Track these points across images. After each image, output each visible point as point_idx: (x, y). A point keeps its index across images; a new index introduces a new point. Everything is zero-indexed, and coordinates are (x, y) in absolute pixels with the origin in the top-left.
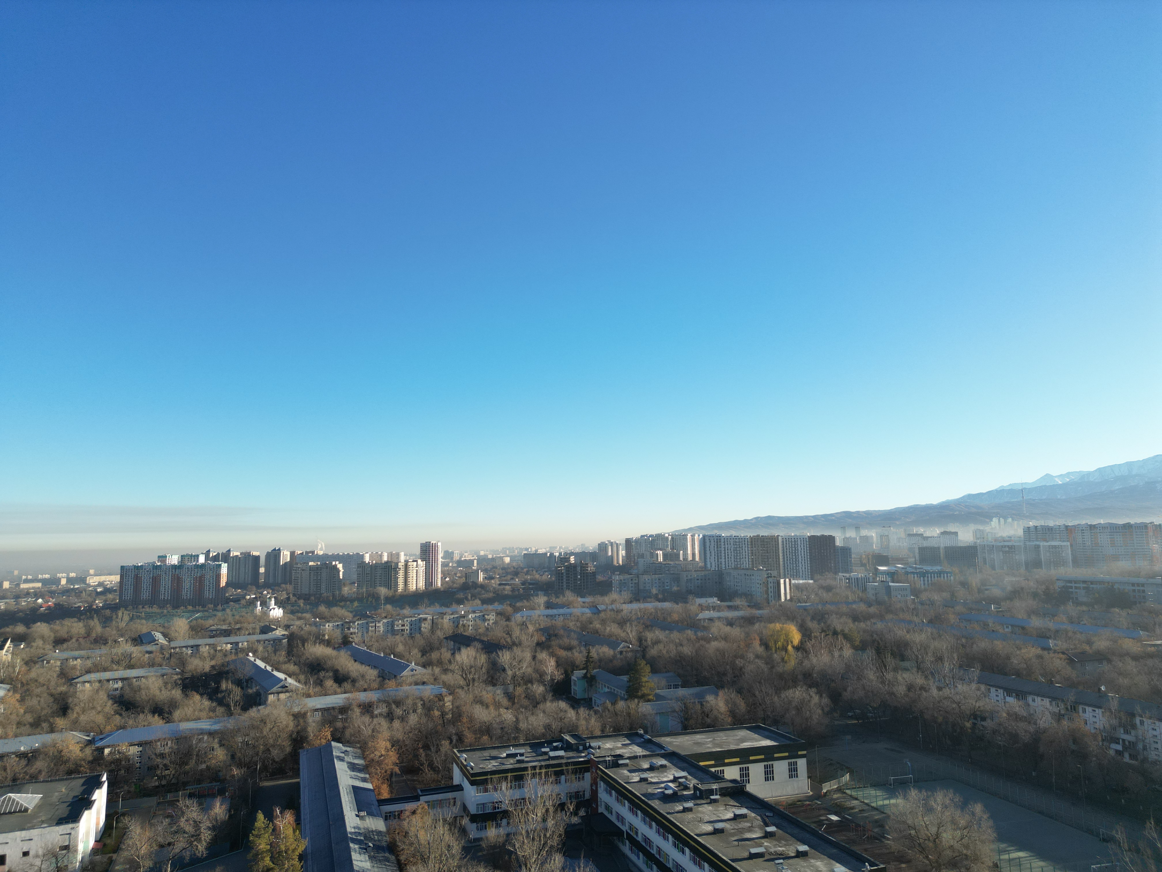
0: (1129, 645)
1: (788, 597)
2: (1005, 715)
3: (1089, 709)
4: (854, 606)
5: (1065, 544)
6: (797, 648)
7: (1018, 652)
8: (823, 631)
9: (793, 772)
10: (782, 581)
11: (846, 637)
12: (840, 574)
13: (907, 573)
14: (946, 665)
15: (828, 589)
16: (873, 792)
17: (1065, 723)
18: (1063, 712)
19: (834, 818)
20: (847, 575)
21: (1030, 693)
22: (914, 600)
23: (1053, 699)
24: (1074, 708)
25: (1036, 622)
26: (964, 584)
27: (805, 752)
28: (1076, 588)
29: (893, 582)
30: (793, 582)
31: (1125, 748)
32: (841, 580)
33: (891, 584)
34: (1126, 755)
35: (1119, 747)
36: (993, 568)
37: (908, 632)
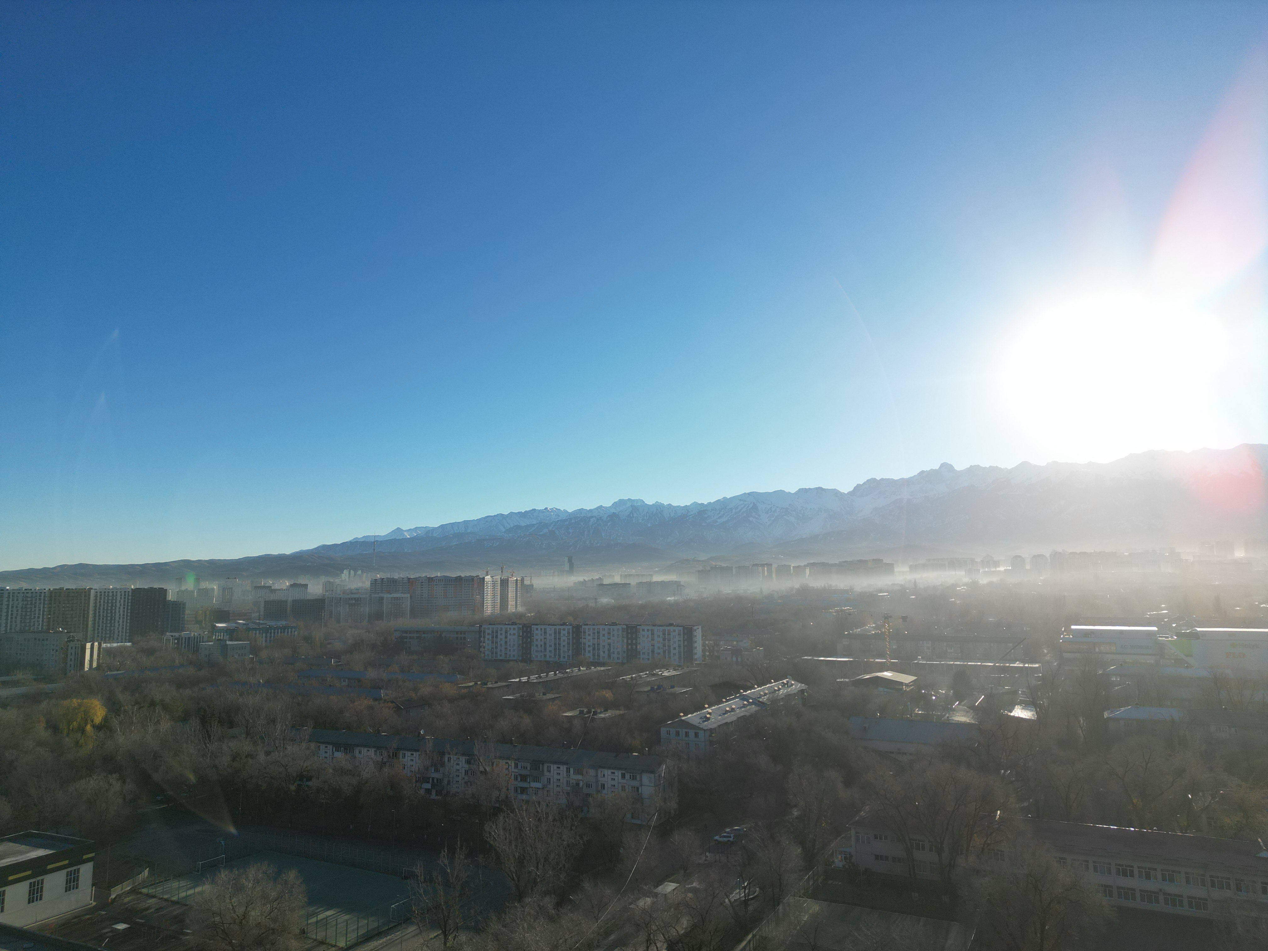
0: (449, 689)
1: (95, 665)
2: (331, 771)
3: (408, 754)
4: (181, 671)
5: (406, 595)
6: (98, 728)
7: (351, 705)
8: (137, 703)
9: (72, 883)
10: (88, 645)
11: (165, 707)
12: (168, 634)
13: (249, 629)
14: (279, 726)
15: (150, 652)
16: (175, 884)
17: (386, 770)
18: (385, 760)
19: (121, 926)
20: (177, 635)
21: (358, 746)
22: (252, 659)
23: (378, 748)
24: (395, 755)
25: (372, 674)
26: (308, 639)
27: (92, 855)
28: (410, 638)
29: (231, 640)
30: (104, 645)
31: (433, 786)
32: (168, 640)
33: (228, 643)
34: (434, 792)
35: (429, 786)
36: (338, 621)
37: (241, 695)
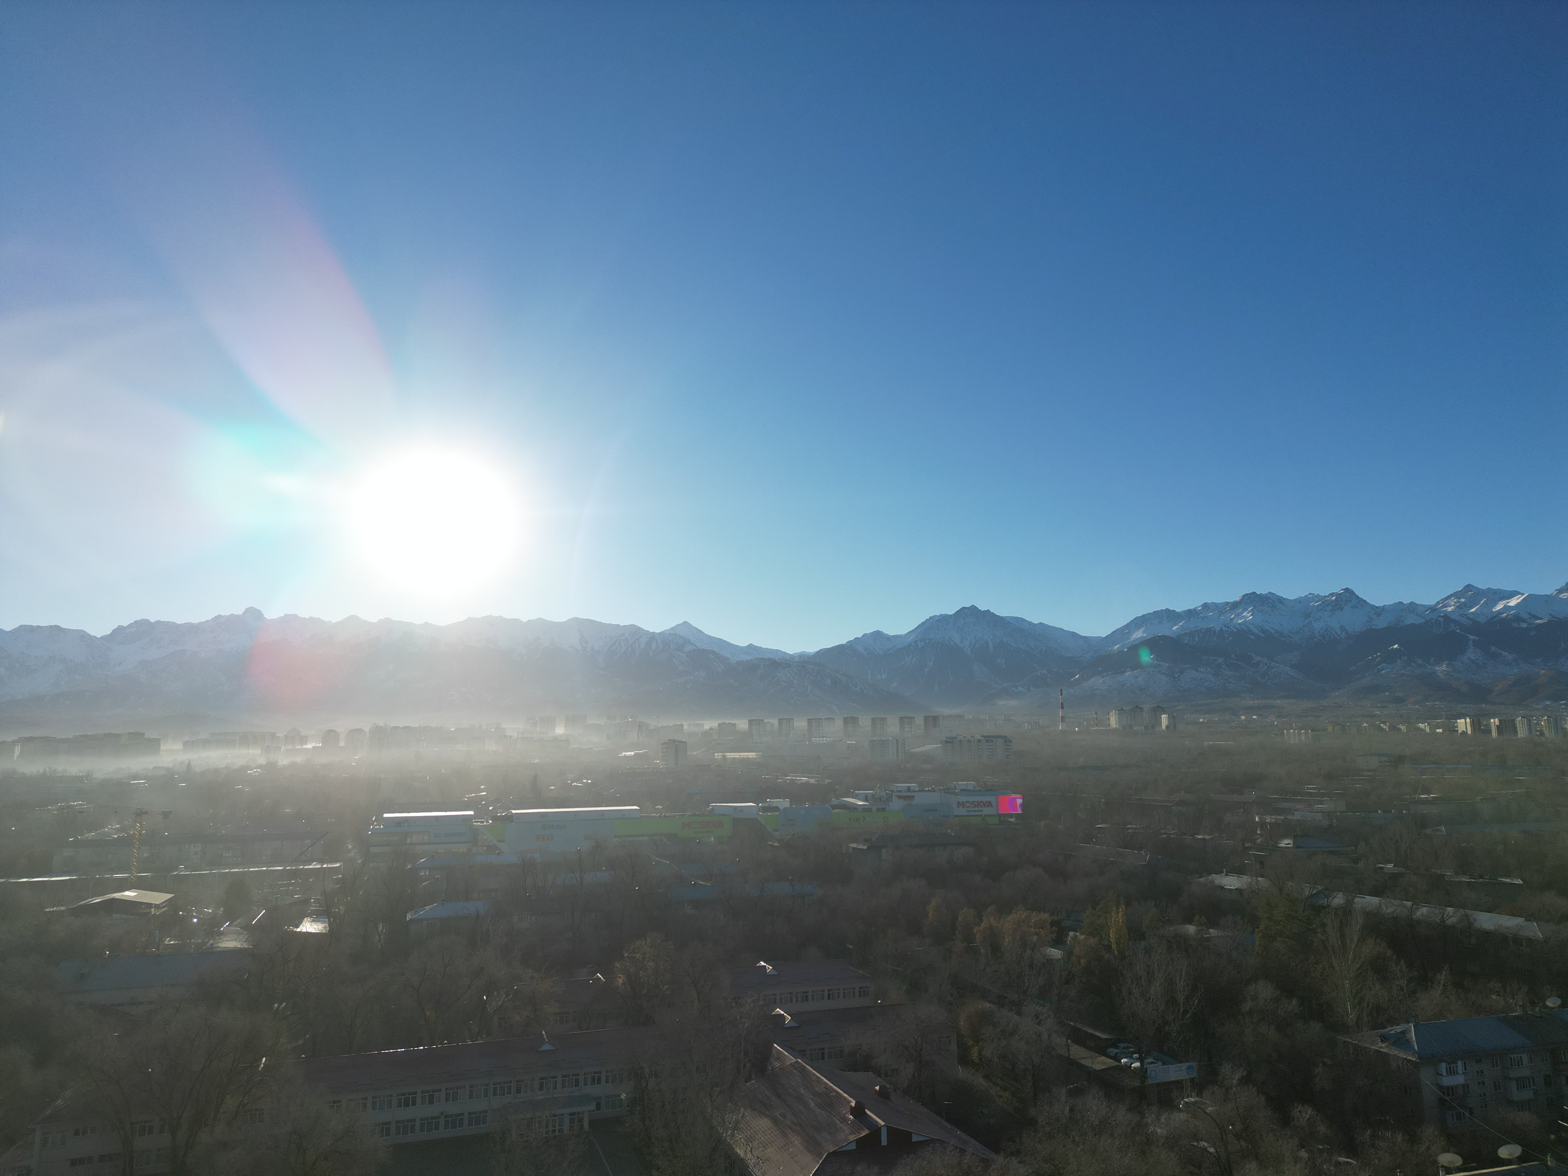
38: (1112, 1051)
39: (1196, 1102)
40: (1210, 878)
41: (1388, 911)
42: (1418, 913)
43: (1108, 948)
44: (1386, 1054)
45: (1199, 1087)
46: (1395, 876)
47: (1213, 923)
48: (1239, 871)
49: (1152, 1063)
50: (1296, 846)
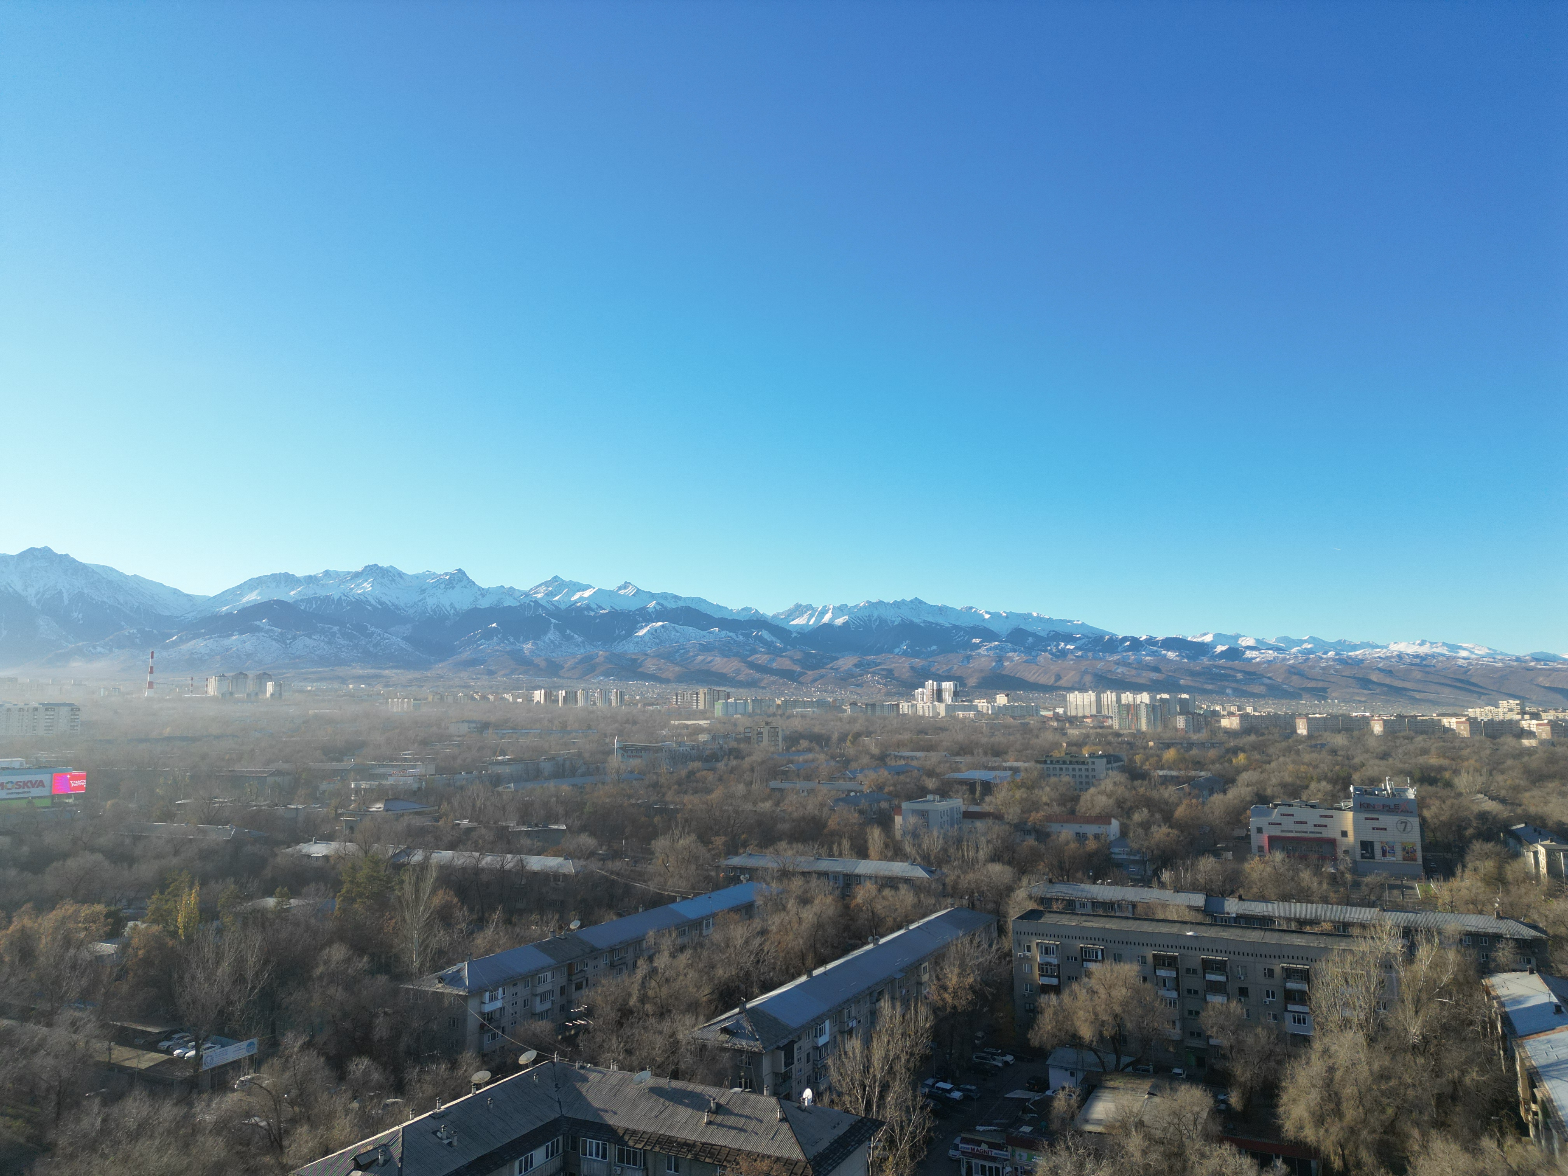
38: (165, 1044)
39: (253, 1079)
40: (298, 847)
41: (459, 863)
42: (484, 862)
43: (174, 934)
44: (442, 993)
45: (256, 1062)
46: (468, 831)
47: (295, 892)
48: (328, 838)
49: (209, 1048)
50: (387, 810)
